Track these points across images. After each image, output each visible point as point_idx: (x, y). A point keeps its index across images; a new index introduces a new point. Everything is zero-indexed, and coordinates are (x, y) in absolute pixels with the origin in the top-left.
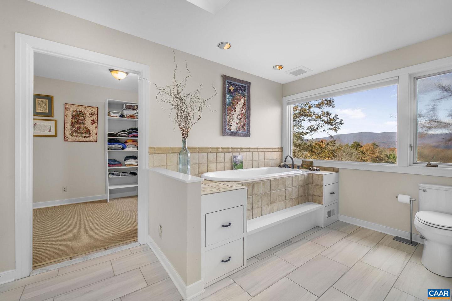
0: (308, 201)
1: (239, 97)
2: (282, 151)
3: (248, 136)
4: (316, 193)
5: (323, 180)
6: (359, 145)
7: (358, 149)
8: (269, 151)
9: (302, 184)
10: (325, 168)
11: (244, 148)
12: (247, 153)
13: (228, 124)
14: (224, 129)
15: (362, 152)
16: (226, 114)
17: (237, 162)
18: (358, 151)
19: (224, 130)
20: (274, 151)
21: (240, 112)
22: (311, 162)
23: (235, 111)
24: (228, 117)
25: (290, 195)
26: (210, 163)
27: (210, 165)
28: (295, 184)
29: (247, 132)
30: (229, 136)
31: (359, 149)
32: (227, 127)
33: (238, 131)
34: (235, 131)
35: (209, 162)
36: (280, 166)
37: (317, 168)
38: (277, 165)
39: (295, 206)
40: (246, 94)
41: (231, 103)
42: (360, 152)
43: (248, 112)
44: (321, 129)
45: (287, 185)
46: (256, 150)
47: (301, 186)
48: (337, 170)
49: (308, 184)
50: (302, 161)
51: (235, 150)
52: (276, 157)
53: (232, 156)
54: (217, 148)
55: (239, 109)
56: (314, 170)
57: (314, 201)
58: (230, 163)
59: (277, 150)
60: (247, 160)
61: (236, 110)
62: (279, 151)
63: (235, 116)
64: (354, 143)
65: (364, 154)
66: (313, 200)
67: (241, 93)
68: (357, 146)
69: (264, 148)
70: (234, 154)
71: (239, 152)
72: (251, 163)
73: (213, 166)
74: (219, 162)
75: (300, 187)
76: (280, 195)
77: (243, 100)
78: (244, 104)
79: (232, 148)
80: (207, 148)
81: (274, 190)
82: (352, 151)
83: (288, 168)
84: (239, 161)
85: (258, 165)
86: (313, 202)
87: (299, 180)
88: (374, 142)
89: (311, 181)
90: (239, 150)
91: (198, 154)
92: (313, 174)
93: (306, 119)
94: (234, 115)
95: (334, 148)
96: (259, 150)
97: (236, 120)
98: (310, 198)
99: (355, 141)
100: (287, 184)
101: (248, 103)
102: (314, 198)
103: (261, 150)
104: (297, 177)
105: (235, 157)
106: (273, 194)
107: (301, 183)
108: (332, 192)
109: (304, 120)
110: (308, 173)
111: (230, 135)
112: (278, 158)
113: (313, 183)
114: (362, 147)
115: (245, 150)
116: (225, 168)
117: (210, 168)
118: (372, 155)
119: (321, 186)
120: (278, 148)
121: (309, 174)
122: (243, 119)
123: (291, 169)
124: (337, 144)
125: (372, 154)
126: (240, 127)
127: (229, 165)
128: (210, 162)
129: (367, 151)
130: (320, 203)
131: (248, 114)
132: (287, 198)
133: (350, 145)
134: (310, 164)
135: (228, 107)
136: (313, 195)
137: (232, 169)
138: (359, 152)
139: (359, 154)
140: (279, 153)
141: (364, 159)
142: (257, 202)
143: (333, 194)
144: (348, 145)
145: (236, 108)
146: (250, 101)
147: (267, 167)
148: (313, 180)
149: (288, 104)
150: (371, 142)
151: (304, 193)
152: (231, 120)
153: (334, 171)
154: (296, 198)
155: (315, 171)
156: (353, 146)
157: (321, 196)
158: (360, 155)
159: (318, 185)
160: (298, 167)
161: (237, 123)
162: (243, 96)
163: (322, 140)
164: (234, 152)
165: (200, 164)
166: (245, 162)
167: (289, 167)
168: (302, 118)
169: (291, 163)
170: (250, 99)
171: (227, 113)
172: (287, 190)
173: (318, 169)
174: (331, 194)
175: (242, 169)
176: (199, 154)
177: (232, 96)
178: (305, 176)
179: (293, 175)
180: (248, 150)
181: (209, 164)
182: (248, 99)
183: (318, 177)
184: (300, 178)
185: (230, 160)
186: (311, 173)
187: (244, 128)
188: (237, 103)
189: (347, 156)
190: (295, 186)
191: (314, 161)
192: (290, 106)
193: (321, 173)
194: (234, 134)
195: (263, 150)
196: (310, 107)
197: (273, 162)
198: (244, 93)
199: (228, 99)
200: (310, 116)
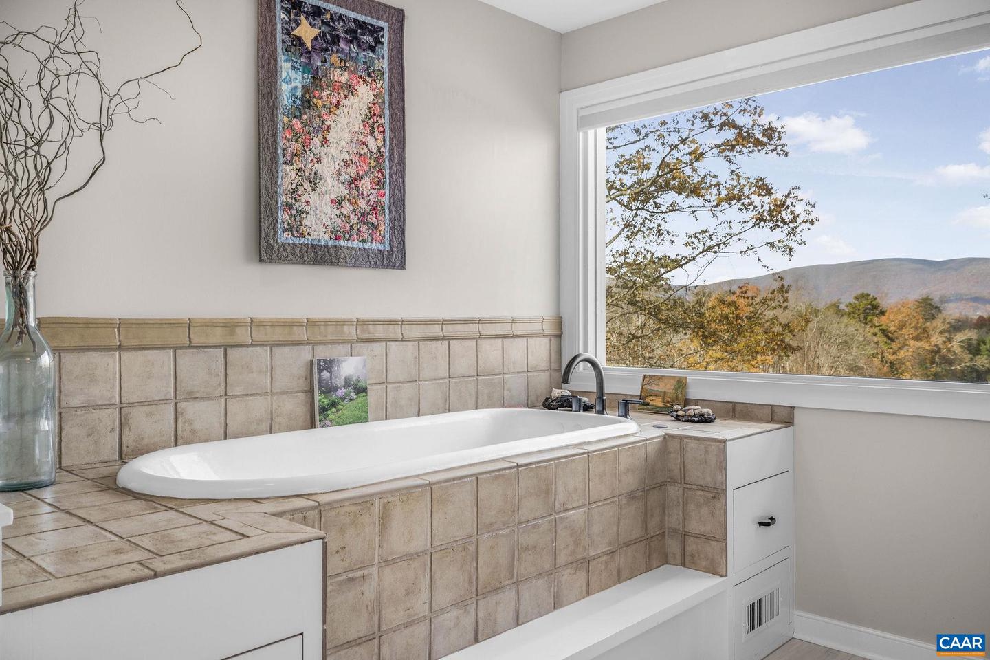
0: (665, 561)
1: (344, 77)
2: (559, 336)
3: (394, 267)
4: (694, 526)
5: (723, 466)
6: (875, 307)
7: (871, 321)
8: (496, 337)
9: (633, 488)
10: (738, 408)
11: (375, 323)
12: (393, 345)
13: (290, 206)
14: (264, 226)
15: (885, 332)
16: (274, 157)
17: (336, 389)
18: (872, 330)
19: (268, 235)
20: (523, 336)
21: (354, 148)
22: (681, 384)
23: (325, 142)
24: (287, 174)
25: (577, 543)
26: (192, 397)
27: (190, 409)
28: (600, 489)
29: (391, 246)
30: (294, 263)
31: (876, 320)
32: (283, 217)
33: (342, 243)
34: (327, 237)
35: (181, 397)
36: (549, 404)
37: (705, 411)
38: (537, 397)
39: (601, 590)
40: (383, 64)
41: (306, 102)
42: (879, 334)
43: (392, 150)
44: (735, 245)
45: (561, 498)
46: (436, 331)
47: (632, 496)
48: (783, 417)
49: (663, 484)
50: (645, 376)
51: (331, 334)
52: (533, 361)
53: (312, 362)
54: (231, 325)
55: (348, 137)
56: (691, 420)
57: (687, 561)
58: (301, 397)
59: (536, 328)
60: (391, 378)
61: (331, 136)
62: (545, 336)
63: (326, 169)
64: (857, 298)
65: (892, 340)
66: (684, 555)
67: (355, 60)
68: (868, 309)
69: (472, 321)
70: (323, 353)
71: (350, 342)
72: (409, 390)
73: (202, 414)
74: (239, 390)
75: (624, 502)
76: (527, 549)
77: (365, 94)
78: (371, 116)
79: (311, 323)
80: (172, 324)
81: (495, 527)
82: (851, 329)
83: (582, 413)
84: (347, 384)
85: (446, 399)
86: (683, 565)
87: (622, 467)
88: (925, 296)
89: (677, 472)
90: (350, 332)
91: (117, 353)
92: (681, 439)
93: (681, 205)
94: (319, 160)
95: (784, 317)
96: (449, 330)
97: (332, 187)
98: (673, 546)
99: (859, 292)
100: (560, 489)
101: (391, 104)
102: (689, 549)
103: (461, 330)
104: (612, 455)
105: (328, 365)
106: (492, 547)
107: (630, 482)
108: (763, 515)
109: (673, 208)
110: (660, 433)
111: (302, 261)
112: (543, 364)
113: (681, 478)
114: (883, 313)
115: (380, 331)
116: (277, 420)
117: (190, 422)
118: (919, 344)
119: (717, 492)
120: (543, 321)
121: (667, 438)
122: (365, 185)
123: (591, 414)
124: (797, 302)
125: (917, 338)
126: (354, 219)
127: (294, 405)
128: (191, 393)
129: (901, 328)
130: (715, 569)
131: (391, 159)
132: (562, 558)
133: (842, 306)
134: (676, 389)
135: (286, 119)
136: (684, 536)
137: (313, 426)
138: (875, 334)
139: (876, 339)
140: (545, 341)
141: (892, 357)
142: (407, 594)
143: (768, 524)
144: (836, 308)
145: (328, 128)
146: (403, 100)
147: (487, 407)
148: (683, 463)
149: (585, 122)
150: (915, 295)
151: (645, 525)
152: (307, 185)
153: (772, 421)
154: (605, 553)
155: (693, 421)
156: (853, 312)
157: (721, 539)
158: (877, 343)
159: (706, 488)
160: (626, 407)
161: (338, 202)
162: (364, 75)
163: (743, 287)
164: (320, 343)
165: (132, 405)
166: (379, 387)
167: (587, 408)
168: (668, 198)
169: (592, 387)
170: (403, 92)
171: (280, 152)
172: (562, 518)
173: (710, 411)
174: (761, 524)
175: (366, 420)
176: (125, 355)
177: (308, 67)
178: (649, 448)
179: (591, 448)
180: (395, 331)
181: (182, 405)
182: (392, 87)
183: (707, 452)
184: (625, 462)
185: (302, 384)
186: (675, 432)
187: (374, 228)
188: (338, 105)
189: (834, 351)
190: (603, 497)
191: (692, 376)
192: (591, 133)
193: (720, 430)
194: (322, 256)
195: (472, 329)
196: (698, 156)
197: (516, 384)
198: (372, 60)
199: (289, 81)
200: (696, 191)
